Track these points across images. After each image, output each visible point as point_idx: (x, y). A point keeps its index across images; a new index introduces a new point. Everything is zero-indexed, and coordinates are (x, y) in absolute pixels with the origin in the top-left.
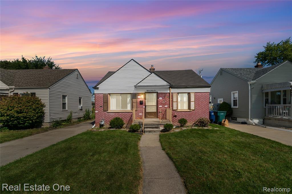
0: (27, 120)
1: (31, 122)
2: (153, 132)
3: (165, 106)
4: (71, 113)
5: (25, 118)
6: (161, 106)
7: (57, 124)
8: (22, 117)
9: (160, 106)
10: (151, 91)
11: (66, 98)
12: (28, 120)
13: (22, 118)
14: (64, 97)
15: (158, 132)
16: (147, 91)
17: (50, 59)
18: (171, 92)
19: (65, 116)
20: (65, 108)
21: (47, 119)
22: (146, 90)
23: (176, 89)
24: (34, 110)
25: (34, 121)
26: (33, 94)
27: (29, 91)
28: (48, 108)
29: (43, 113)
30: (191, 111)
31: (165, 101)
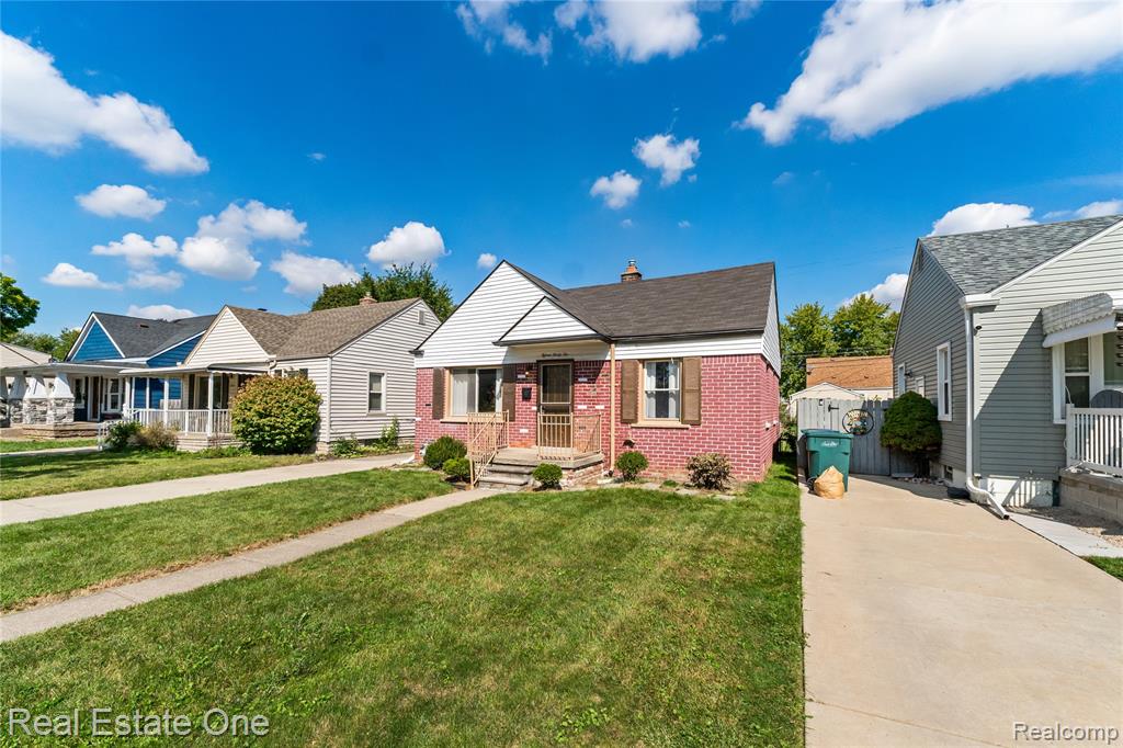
0: (277, 434)
1: (284, 437)
2: (498, 485)
3: (597, 407)
4: (396, 423)
5: (273, 427)
6: (585, 407)
7: (345, 448)
8: (268, 426)
9: (580, 407)
10: (555, 355)
11: (383, 379)
12: (279, 434)
13: (267, 428)
14: (375, 377)
15: (515, 487)
16: (544, 356)
17: (426, 269)
18: (617, 358)
19: (376, 430)
20: (379, 408)
21: (325, 434)
22: (540, 354)
23: (634, 348)
24: (295, 410)
25: (292, 436)
26: (304, 372)
27: (297, 366)
28: (327, 407)
29: (317, 419)
30: (687, 429)
31: (598, 390)
